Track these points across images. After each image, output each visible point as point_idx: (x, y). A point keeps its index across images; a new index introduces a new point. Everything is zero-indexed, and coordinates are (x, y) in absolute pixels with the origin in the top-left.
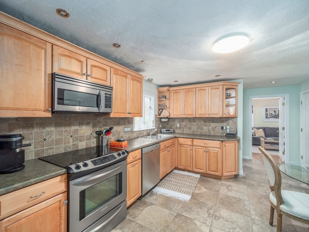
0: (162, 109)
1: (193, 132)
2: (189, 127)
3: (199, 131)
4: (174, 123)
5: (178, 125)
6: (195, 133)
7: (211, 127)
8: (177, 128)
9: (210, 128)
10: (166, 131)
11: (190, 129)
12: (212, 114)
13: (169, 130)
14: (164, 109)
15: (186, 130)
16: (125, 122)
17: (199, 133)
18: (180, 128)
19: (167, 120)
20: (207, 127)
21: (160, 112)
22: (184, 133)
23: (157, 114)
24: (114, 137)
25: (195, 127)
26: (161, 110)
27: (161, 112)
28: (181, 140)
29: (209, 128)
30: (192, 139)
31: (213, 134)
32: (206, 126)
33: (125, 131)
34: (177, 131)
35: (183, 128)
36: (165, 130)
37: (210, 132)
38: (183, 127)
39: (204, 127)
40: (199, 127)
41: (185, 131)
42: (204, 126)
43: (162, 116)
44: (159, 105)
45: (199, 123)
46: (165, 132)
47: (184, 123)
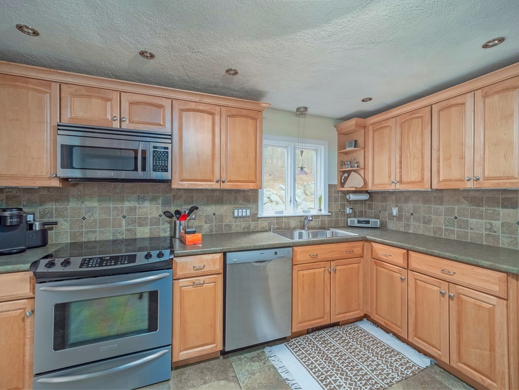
0: (349, 172)
1: (435, 233)
2: (424, 217)
3: (456, 229)
4: (384, 204)
5: (395, 211)
6: (443, 236)
7: (500, 222)
8: (391, 216)
9: (497, 224)
10: (359, 222)
11: (427, 222)
12: (488, 179)
13: (368, 222)
14: (354, 171)
15: (416, 224)
16: (236, 199)
17: (453, 237)
18: (399, 218)
19: (365, 197)
20: (484, 221)
21: (343, 178)
22: (411, 231)
24: (208, 225)
25: (443, 217)
26: (346, 175)
27: (346, 179)
28: (381, 250)
29: (491, 224)
30: (405, 251)
31: (506, 246)
32: (481, 217)
33: (236, 214)
34: (391, 226)
35: (408, 219)
36: (356, 220)
37: (496, 238)
38: (408, 215)
39: (471, 220)
40: (456, 218)
41: (412, 227)
42: (471, 217)
43: (346, 188)
44: (342, 163)
45: (456, 207)
46: (356, 224)
47: (409, 206)
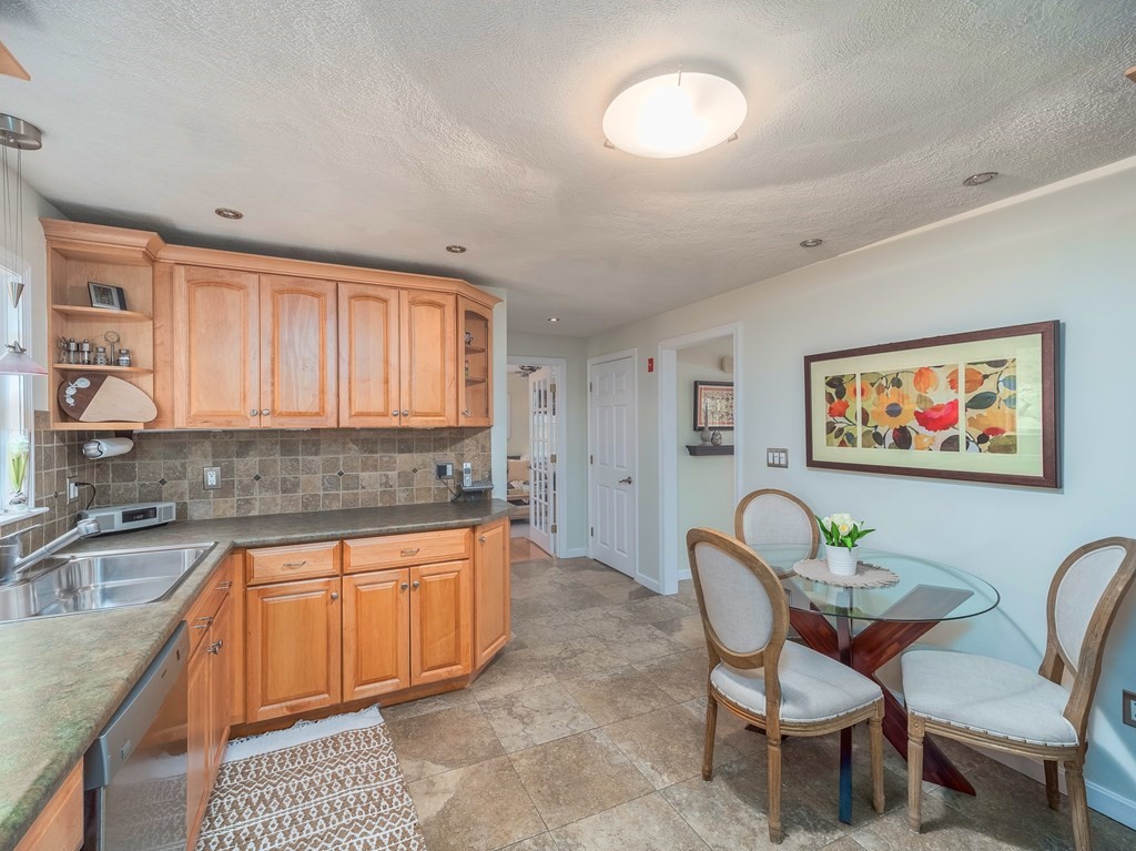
0: (96, 377)
1: (305, 505)
2: (284, 481)
3: (341, 492)
4: (178, 463)
5: (212, 478)
6: (321, 509)
7: (396, 472)
8: (200, 489)
9: (393, 474)
10: (128, 517)
11: (289, 487)
15: (268, 495)
17: (336, 506)
18: (224, 489)
19: (124, 447)
20: (378, 473)
21: (70, 391)
23: (47, 404)
25: (320, 475)
26: (84, 383)
27: (84, 398)
29: (387, 476)
31: (403, 503)
32: (375, 468)
34: (198, 511)
35: (246, 489)
36: (118, 513)
37: (392, 495)
38: (246, 480)
39: (364, 475)
40: (341, 474)
41: (257, 503)
42: (363, 470)
44: (63, 347)
45: (341, 457)
46: (119, 525)
47: (251, 462)
